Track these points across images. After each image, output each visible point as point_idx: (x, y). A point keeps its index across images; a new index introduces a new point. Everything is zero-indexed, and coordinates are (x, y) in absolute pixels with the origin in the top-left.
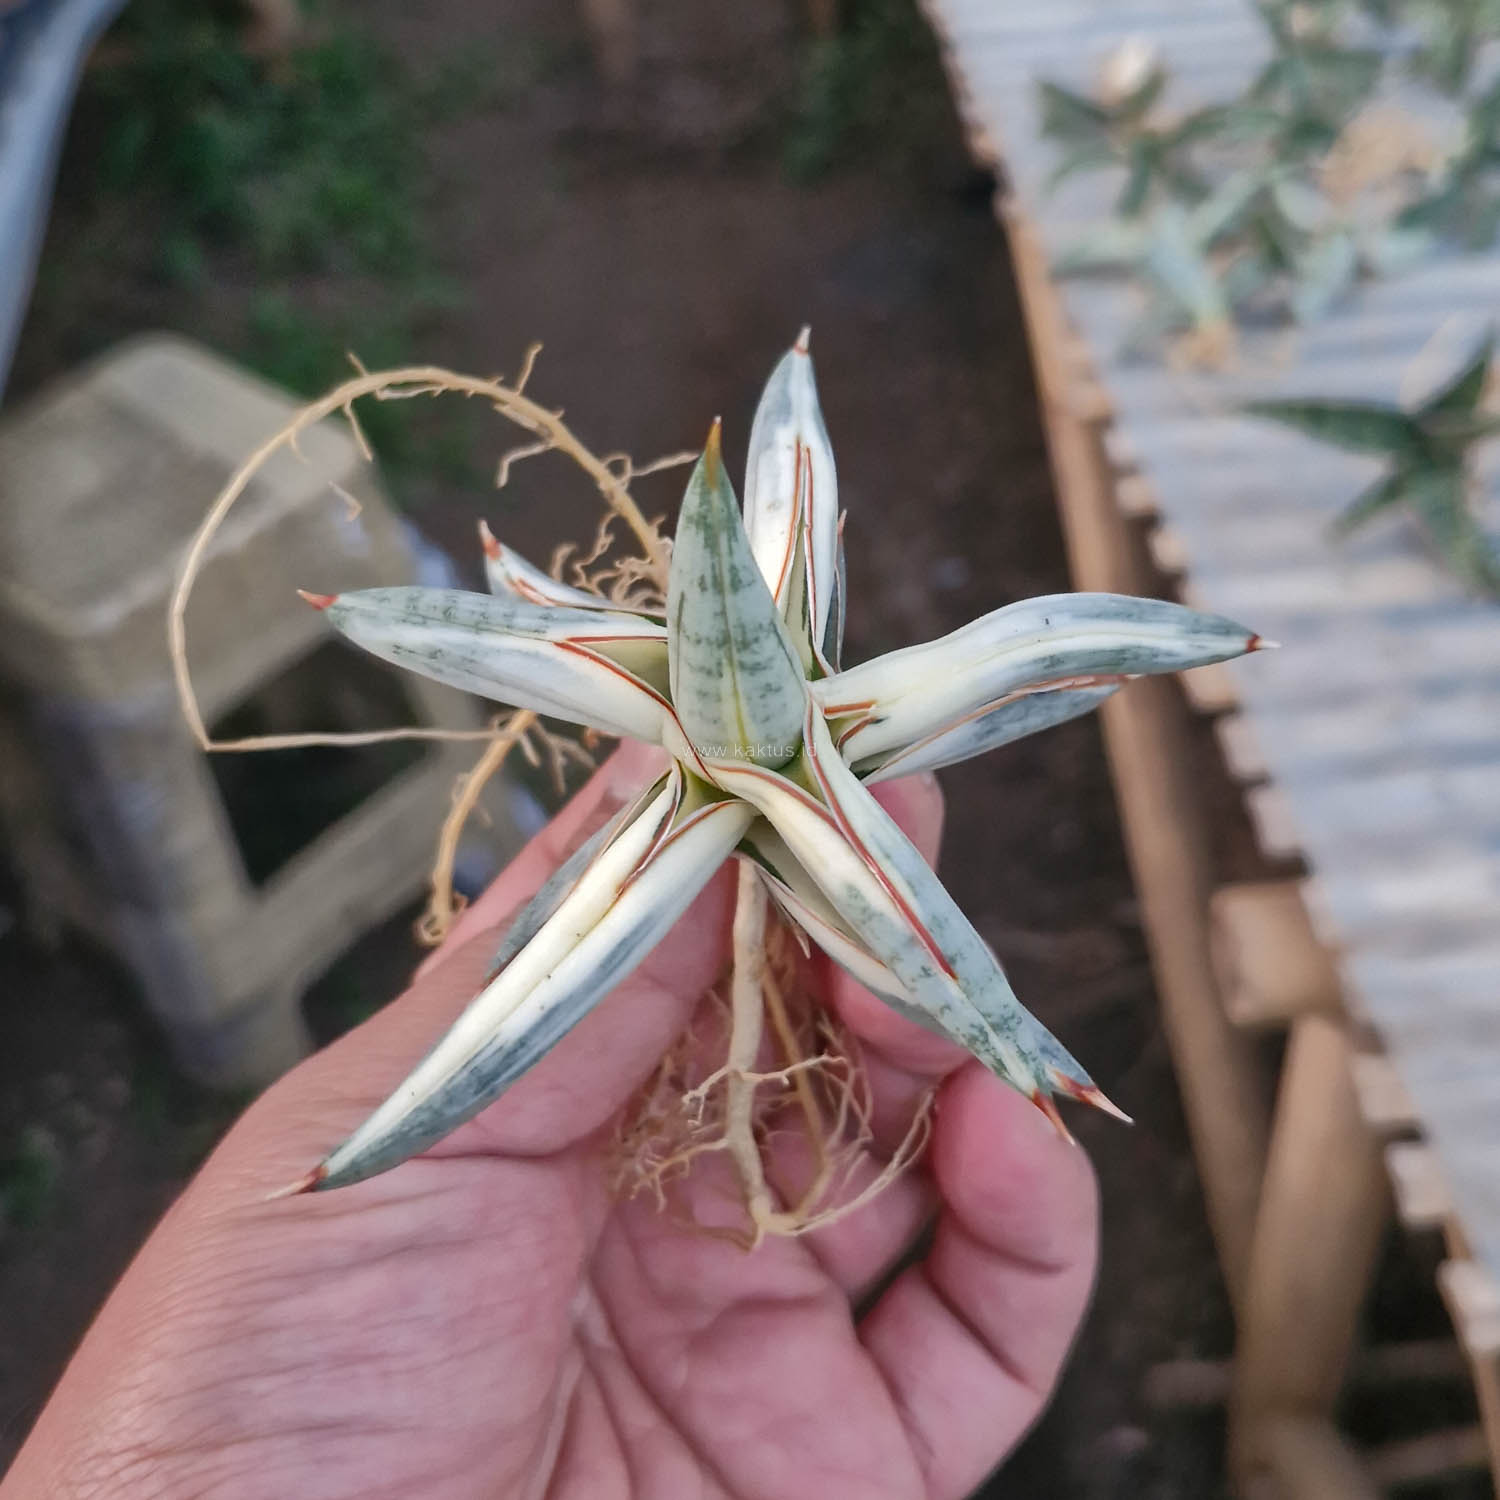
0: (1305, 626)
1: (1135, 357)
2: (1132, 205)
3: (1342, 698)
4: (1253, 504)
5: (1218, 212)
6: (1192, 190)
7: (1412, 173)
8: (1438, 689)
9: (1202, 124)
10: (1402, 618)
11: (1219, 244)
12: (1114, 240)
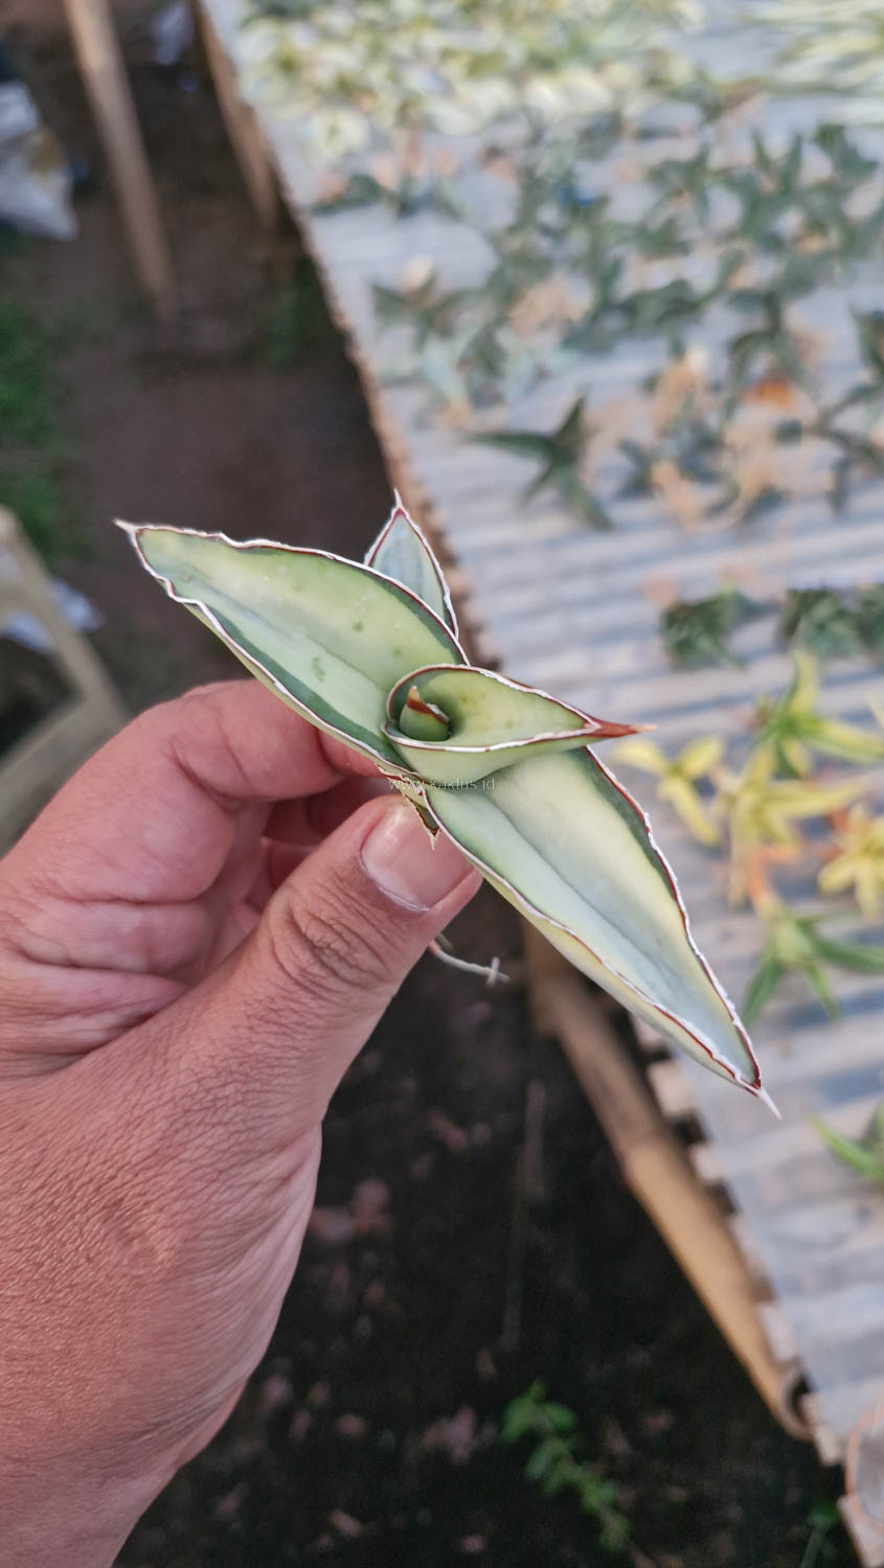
0: (506, 551)
1: (421, 423)
2: (420, 344)
3: (519, 583)
4: (479, 494)
5: (461, 344)
6: (446, 332)
7: (568, 321)
8: (569, 574)
9: (454, 300)
10: (553, 544)
11: (463, 363)
12: (406, 364)
